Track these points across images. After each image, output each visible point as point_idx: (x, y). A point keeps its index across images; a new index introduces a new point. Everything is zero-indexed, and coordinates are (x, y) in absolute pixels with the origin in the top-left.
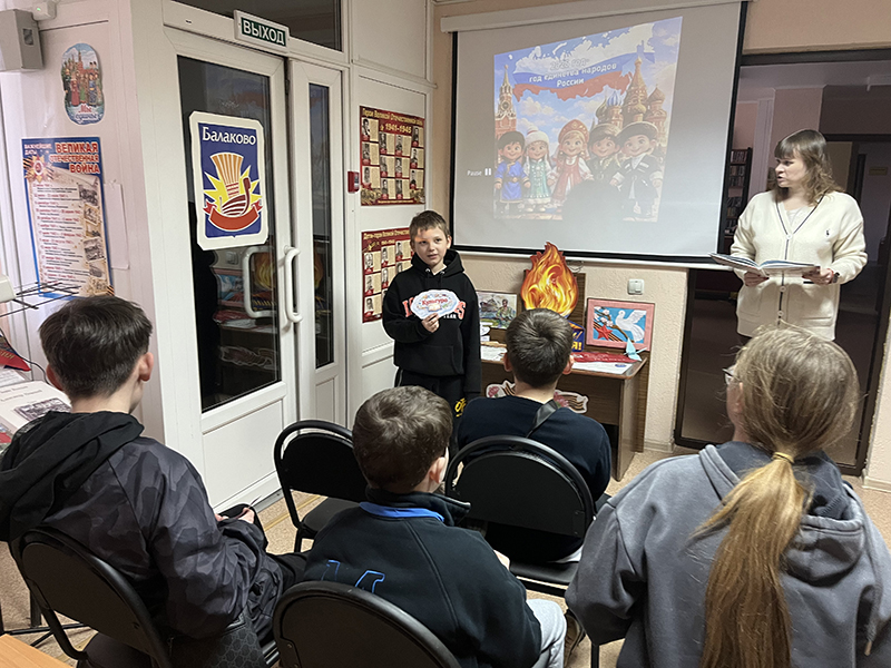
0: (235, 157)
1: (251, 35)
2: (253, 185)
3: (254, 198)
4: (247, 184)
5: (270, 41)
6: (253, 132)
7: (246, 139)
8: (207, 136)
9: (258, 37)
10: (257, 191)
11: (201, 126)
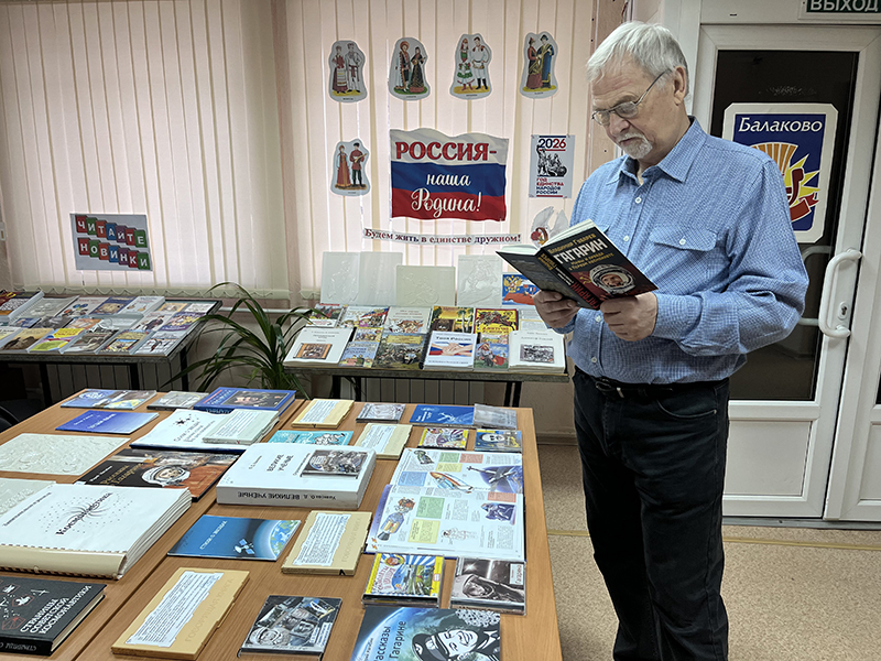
0: (784, 148)
1: (822, 11)
2: (808, 177)
3: (804, 191)
4: (797, 176)
5: (853, 11)
6: (822, 118)
7: (806, 126)
8: (745, 127)
9: (834, 11)
10: (814, 183)
11: (739, 118)
